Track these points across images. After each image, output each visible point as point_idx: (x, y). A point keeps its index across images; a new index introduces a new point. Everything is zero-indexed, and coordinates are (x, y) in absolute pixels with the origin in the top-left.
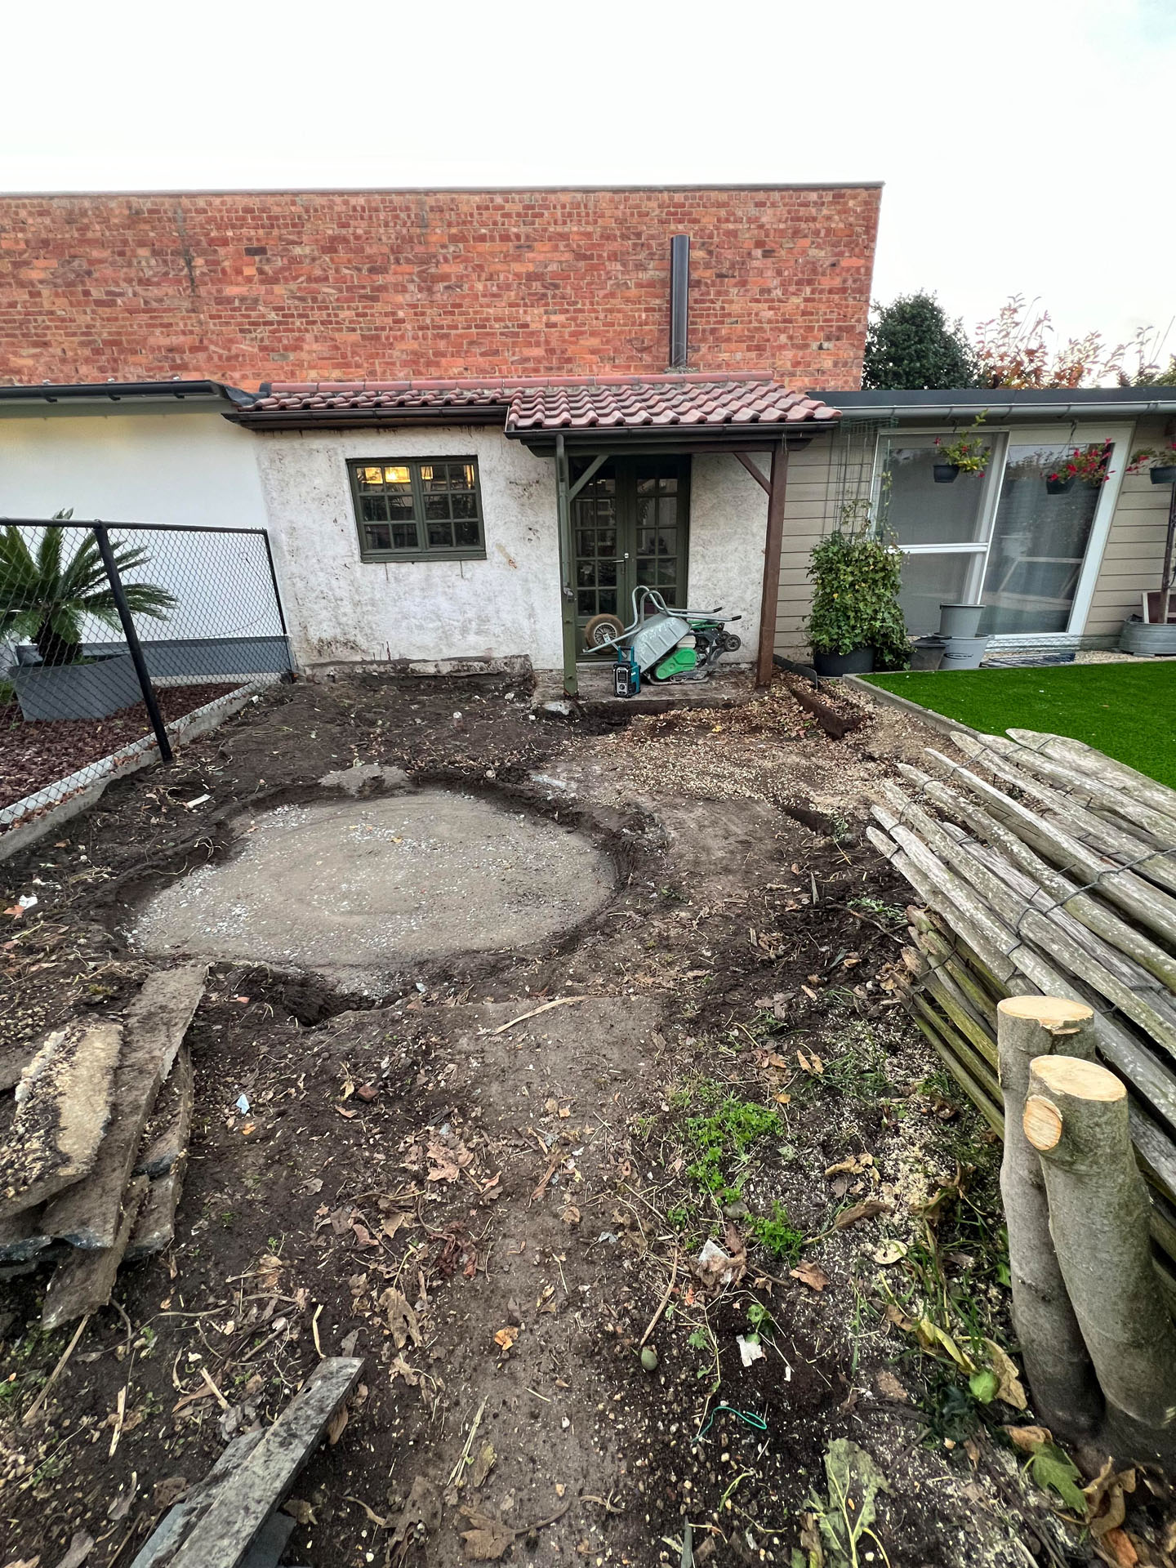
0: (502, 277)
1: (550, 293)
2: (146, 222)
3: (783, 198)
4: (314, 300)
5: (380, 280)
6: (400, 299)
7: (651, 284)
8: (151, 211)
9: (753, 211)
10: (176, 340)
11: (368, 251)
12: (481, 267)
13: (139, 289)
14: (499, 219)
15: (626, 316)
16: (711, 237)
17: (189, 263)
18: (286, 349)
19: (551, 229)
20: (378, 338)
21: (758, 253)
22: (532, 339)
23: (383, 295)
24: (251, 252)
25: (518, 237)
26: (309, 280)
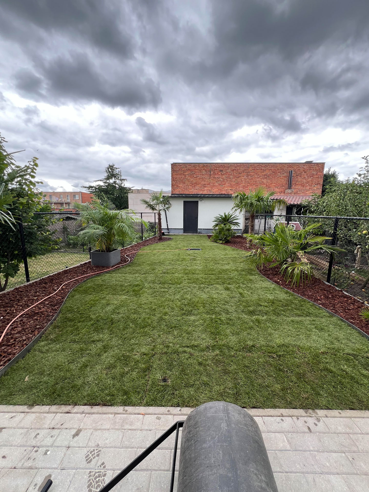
2: (205, 167)
5: (240, 175)
6: (243, 178)
8: (206, 165)
9: (303, 166)
11: (239, 171)
14: (261, 167)
15: (280, 181)
16: (296, 170)
18: (223, 185)
19: (269, 168)
20: (238, 183)
21: (304, 172)
24: (220, 171)
25: (263, 169)
26: (229, 175)
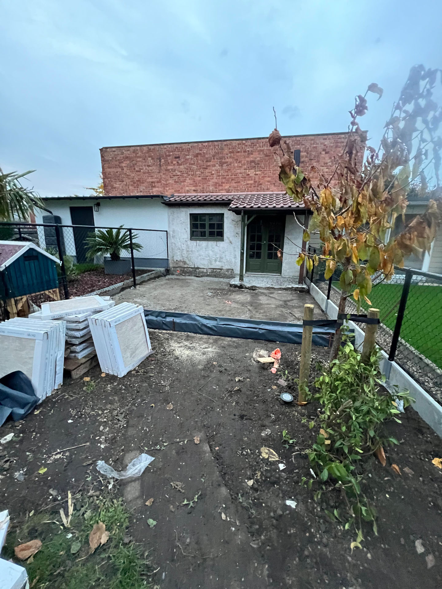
0: (243, 162)
1: (257, 166)
2: (152, 151)
3: (332, 137)
4: (190, 169)
5: (209, 164)
6: (214, 168)
8: (153, 149)
9: (322, 141)
10: (153, 180)
11: (206, 156)
12: (237, 159)
13: (147, 168)
14: (244, 147)
16: (308, 149)
17: (160, 161)
18: (181, 182)
19: (259, 149)
20: (206, 179)
22: (250, 178)
23: (208, 168)
25: (249, 151)
26: (190, 164)
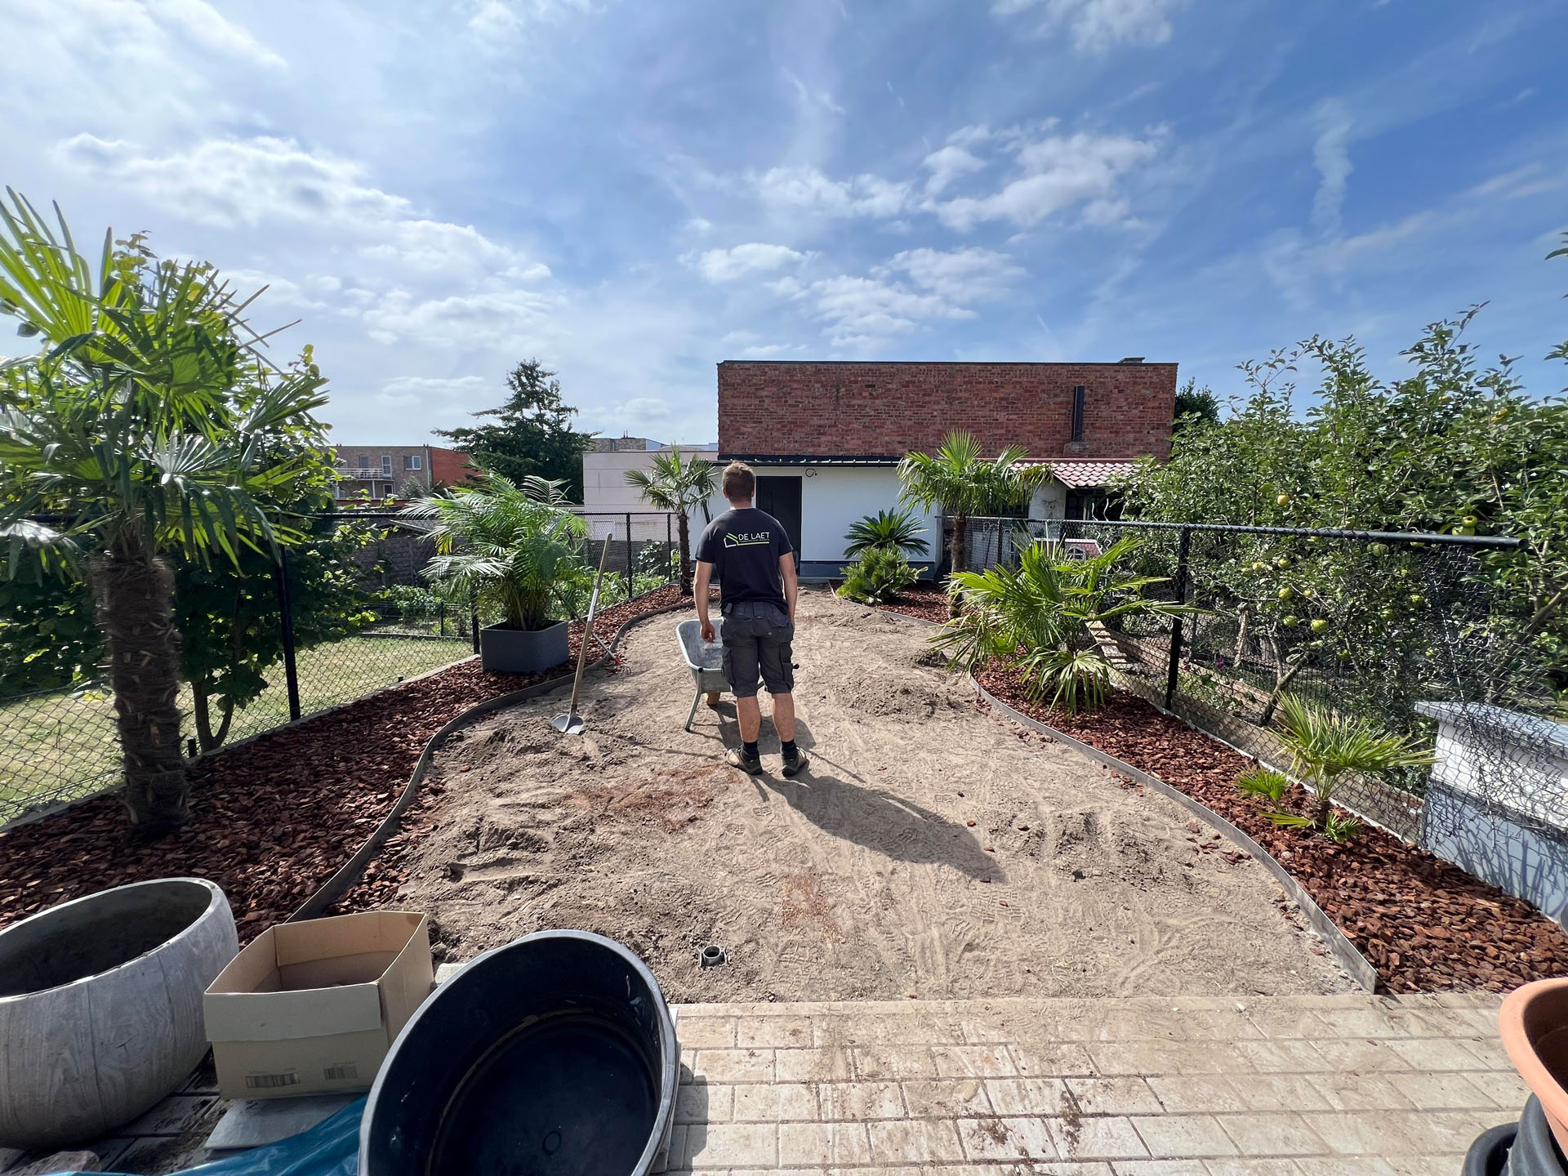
0: (987, 399)
1: (1010, 406)
2: (823, 374)
4: (894, 407)
7: (1062, 403)
8: (825, 369)
9: (1114, 374)
11: (924, 387)
12: (977, 394)
13: (812, 401)
14: (989, 375)
15: (1048, 417)
16: (1093, 384)
17: (838, 390)
18: (876, 427)
19: (1014, 380)
21: (1116, 391)
22: (999, 425)
23: (928, 405)
24: (867, 386)
25: (997, 382)
26: (893, 398)
